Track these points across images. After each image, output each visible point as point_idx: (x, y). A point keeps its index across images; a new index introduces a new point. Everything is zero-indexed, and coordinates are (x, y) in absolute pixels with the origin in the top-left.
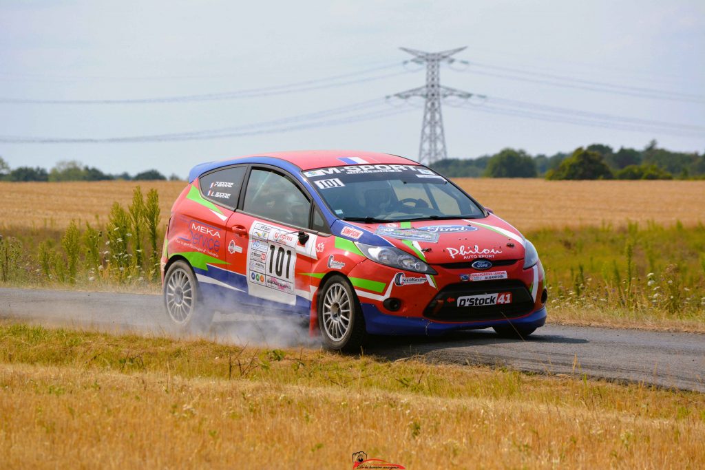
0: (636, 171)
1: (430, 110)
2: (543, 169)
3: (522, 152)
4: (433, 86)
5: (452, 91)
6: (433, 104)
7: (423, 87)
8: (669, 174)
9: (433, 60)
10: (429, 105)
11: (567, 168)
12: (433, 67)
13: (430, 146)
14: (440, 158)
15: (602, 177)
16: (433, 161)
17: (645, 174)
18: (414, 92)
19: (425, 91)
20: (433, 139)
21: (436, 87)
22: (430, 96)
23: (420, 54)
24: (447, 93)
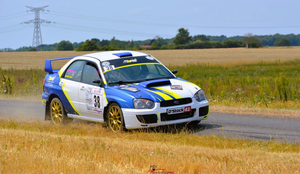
0: (107, 48)
1: (36, 27)
2: (76, 47)
3: (68, 42)
4: (37, 19)
5: (44, 21)
6: (37, 26)
7: (33, 20)
8: (119, 48)
9: (37, 10)
10: (36, 26)
11: (83, 47)
12: (37, 12)
13: (37, 40)
14: (40, 44)
15: (95, 50)
16: (38, 45)
17: (110, 49)
18: (31, 21)
19: (34, 21)
20: (37, 37)
21: (38, 20)
22: (36, 23)
23: (33, 8)
24: (42, 22)
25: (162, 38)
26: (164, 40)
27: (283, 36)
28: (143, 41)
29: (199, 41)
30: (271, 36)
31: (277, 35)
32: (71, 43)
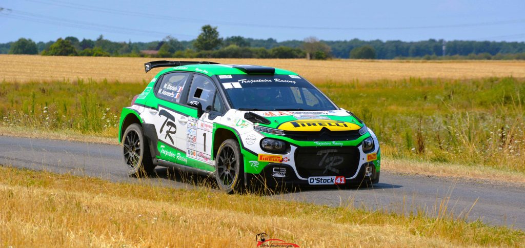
0: (90, 51)
2: (42, 49)
3: (30, 40)
11: (53, 49)
15: (71, 54)
17: (95, 53)
25: (176, 39)
26: (178, 42)
27: (364, 42)
28: (146, 44)
29: (234, 46)
30: (345, 42)
31: (356, 40)
32: (34, 43)
